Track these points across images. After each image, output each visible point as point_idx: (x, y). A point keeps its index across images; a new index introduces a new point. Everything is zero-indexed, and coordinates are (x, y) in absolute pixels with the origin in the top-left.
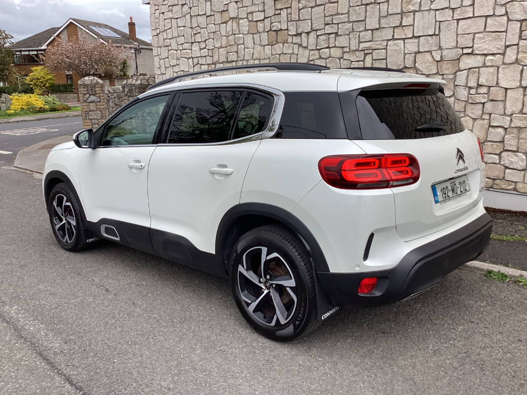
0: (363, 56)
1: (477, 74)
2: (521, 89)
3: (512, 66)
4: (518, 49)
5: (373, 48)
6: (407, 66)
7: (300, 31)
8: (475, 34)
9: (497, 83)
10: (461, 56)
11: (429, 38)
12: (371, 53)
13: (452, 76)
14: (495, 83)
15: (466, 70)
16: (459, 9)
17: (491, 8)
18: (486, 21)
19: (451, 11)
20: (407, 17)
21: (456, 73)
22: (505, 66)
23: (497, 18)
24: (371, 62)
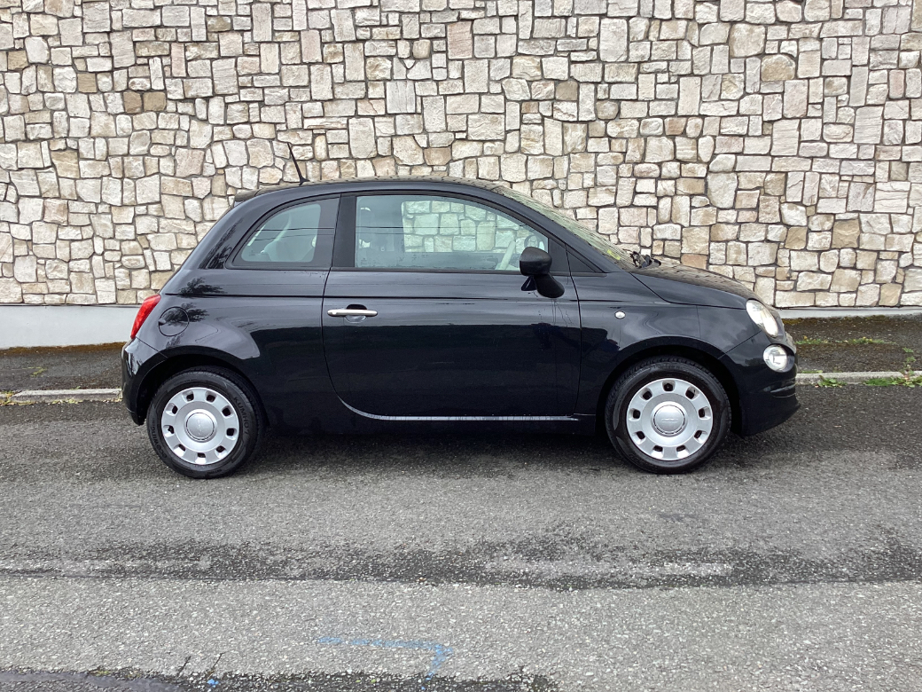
0: (310, 138)
1: (474, 166)
2: (528, 183)
3: (515, 156)
4: (520, 135)
5: (327, 127)
6: (380, 153)
7: (190, 94)
8: (468, 115)
9: (500, 176)
10: (454, 142)
11: (409, 117)
12: (325, 134)
13: (445, 168)
14: (498, 176)
15: (460, 159)
16: (445, 82)
17: (485, 84)
18: (480, 99)
19: (434, 84)
20: (374, 86)
21: (448, 163)
22: (508, 156)
23: (493, 97)
24: (324, 146)
